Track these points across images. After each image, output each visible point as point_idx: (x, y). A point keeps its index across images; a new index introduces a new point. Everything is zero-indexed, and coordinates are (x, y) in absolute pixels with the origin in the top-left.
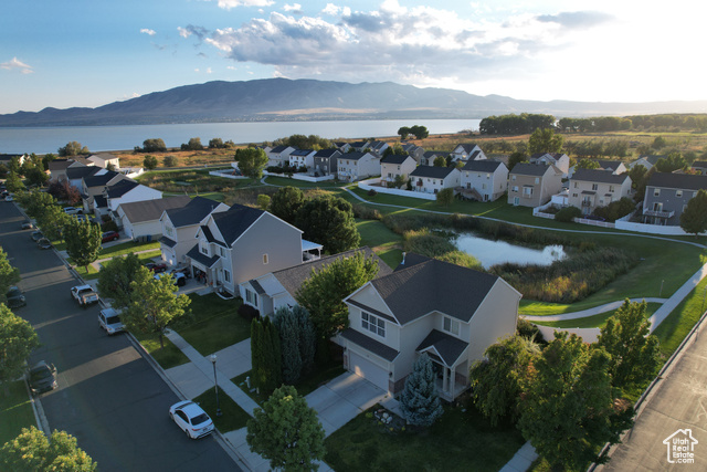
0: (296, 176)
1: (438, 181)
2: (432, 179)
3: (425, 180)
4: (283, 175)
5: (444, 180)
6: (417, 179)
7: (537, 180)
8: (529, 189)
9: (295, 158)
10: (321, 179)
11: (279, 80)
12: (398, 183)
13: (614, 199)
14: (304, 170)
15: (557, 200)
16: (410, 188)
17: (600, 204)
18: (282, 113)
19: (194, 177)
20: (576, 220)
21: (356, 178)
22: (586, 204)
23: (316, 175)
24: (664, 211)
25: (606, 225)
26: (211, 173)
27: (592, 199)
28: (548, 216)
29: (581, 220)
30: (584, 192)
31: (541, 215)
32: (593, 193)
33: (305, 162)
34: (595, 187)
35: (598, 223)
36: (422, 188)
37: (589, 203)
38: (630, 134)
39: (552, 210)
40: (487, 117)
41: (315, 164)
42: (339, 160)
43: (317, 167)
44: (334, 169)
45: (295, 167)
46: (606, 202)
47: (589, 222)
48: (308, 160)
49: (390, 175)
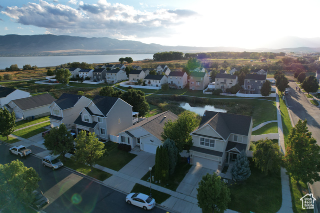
0: (85, 82)
1: (158, 81)
2: (155, 81)
3: (151, 81)
4: (77, 82)
5: (161, 81)
6: (148, 81)
7: (202, 79)
8: (199, 83)
9: (82, 73)
10: (98, 83)
11: (49, 35)
12: (139, 83)
13: (233, 85)
14: (88, 79)
15: (210, 87)
16: (144, 85)
17: (227, 87)
18: (53, 52)
19: (27, 85)
20: (221, 94)
21: (116, 81)
22: (223, 87)
23: (95, 81)
24: (251, 88)
25: (233, 95)
26: (35, 82)
27: (225, 86)
28: (209, 93)
29: (223, 94)
30: (221, 83)
31: (206, 93)
32: (225, 83)
33: (88, 75)
34: (225, 81)
35: (230, 95)
36: (151, 85)
37: (224, 87)
38: (212, 59)
39: (209, 90)
40: (156, 53)
41: (94, 76)
42: (107, 74)
43: (95, 77)
44: (104, 78)
45: (82, 78)
46: (230, 86)
47: (226, 94)
48: (90, 74)
49: (134, 79)
